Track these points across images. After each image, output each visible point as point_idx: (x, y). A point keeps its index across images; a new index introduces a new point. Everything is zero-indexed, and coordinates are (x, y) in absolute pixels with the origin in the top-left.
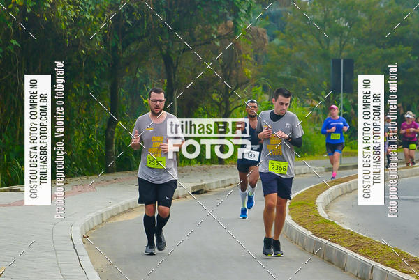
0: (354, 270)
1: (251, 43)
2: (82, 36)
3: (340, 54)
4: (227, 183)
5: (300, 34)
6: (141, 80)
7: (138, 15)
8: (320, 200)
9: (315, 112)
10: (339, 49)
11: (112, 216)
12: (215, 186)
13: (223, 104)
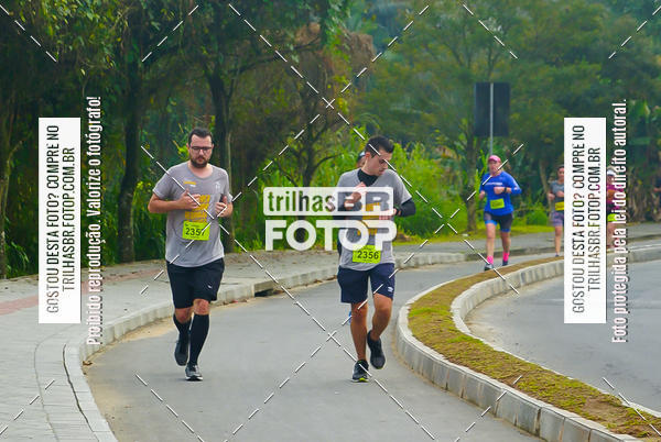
0: (510, 416)
1: (347, 58)
2: (80, 46)
3: (489, 75)
4: (311, 279)
5: (425, 43)
6: (174, 116)
7: (169, 14)
8: (457, 306)
9: (448, 167)
10: (487, 66)
11: (129, 331)
12: (291, 284)
13: (304, 154)
